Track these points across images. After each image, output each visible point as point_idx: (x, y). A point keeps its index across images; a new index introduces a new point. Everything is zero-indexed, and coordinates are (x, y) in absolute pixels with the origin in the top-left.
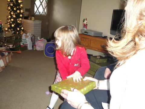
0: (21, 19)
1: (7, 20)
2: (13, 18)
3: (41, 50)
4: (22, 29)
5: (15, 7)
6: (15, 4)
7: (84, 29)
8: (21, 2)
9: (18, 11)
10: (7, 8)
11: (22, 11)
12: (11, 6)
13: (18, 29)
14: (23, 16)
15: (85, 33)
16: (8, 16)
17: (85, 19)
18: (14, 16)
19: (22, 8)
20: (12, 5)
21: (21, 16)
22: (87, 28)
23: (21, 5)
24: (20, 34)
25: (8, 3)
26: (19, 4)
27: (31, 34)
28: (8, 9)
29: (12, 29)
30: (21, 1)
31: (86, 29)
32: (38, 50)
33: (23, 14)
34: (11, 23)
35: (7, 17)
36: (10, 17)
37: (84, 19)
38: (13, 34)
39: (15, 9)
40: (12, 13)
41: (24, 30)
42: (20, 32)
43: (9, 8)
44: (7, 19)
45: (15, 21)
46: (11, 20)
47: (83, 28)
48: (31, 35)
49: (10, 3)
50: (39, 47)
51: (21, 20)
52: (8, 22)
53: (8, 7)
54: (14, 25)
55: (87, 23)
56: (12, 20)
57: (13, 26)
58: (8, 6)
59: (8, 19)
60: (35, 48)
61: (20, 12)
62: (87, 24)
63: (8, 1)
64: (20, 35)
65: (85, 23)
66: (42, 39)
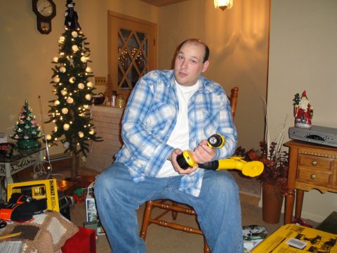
0: (86, 107)
1: (49, 112)
2: (68, 106)
4: (92, 133)
5: (71, 76)
6: (71, 67)
7: (300, 125)
8: (88, 61)
9: (81, 86)
10: (51, 80)
11: (89, 84)
12: (61, 74)
13: (81, 135)
14: (92, 98)
15: (310, 140)
16: (54, 101)
17: (300, 95)
18: (71, 100)
19: (91, 75)
20: (63, 70)
21: (88, 97)
22: (310, 123)
23: (88, 69)
24: (87, 149)
25: (53, 66)
26: (82, 67)
28: (53, 82)
29: (63, 137)
30: (87, 58)
31: (307, 126)
33: (93, 91)
34: (61, 119)
35: (51, 104)
36: (58, 103)
37: (298, 95)
38: (66, 151)
39: (71, 81)
40: (64, 93)
41: (97, 136)
42: (85, 142)
43: (57, 79)
44: (50, 109)
45: (73, 114)
46: (60, 112)
47: (296, 122)
49: (58, 65)
51: (87, 110)
52: (53, 119)
53: (54, 76)
54: (70, 125)
55: (309, 106)
56: (65, 111)
57: (66, 127)
58: (53, 73)
59: (53, 110)
61: (86, 87)
62: (312, 111)
63: (54, 62)
64: (86, 151)
65: (303, 105)
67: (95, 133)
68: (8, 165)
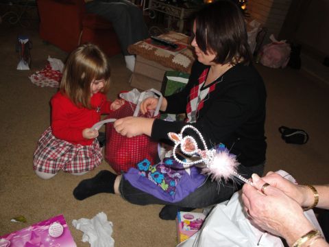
3: (271, 67)
4: (243, 7)
27: (259, 24)
32: (265, 65)
41: (246, 12)
48: (260, 26)
50: (270, 58)
60: (260, 59)
66: (282, 42)
67: (246, 9)
68: (183, 10)
